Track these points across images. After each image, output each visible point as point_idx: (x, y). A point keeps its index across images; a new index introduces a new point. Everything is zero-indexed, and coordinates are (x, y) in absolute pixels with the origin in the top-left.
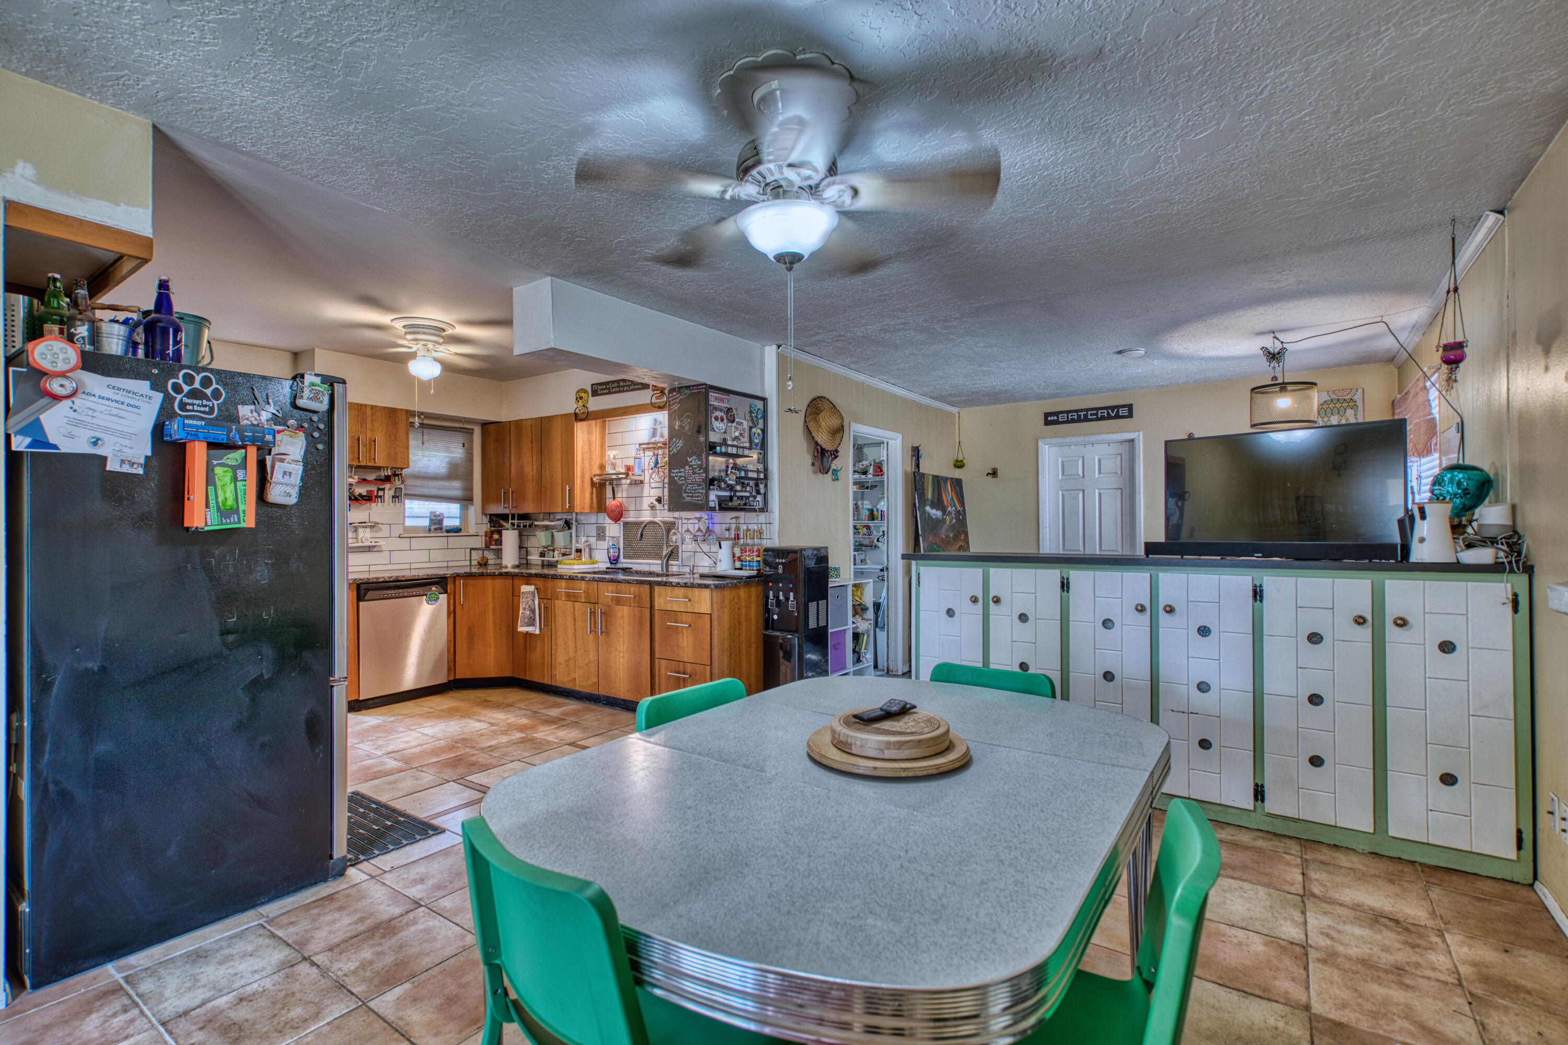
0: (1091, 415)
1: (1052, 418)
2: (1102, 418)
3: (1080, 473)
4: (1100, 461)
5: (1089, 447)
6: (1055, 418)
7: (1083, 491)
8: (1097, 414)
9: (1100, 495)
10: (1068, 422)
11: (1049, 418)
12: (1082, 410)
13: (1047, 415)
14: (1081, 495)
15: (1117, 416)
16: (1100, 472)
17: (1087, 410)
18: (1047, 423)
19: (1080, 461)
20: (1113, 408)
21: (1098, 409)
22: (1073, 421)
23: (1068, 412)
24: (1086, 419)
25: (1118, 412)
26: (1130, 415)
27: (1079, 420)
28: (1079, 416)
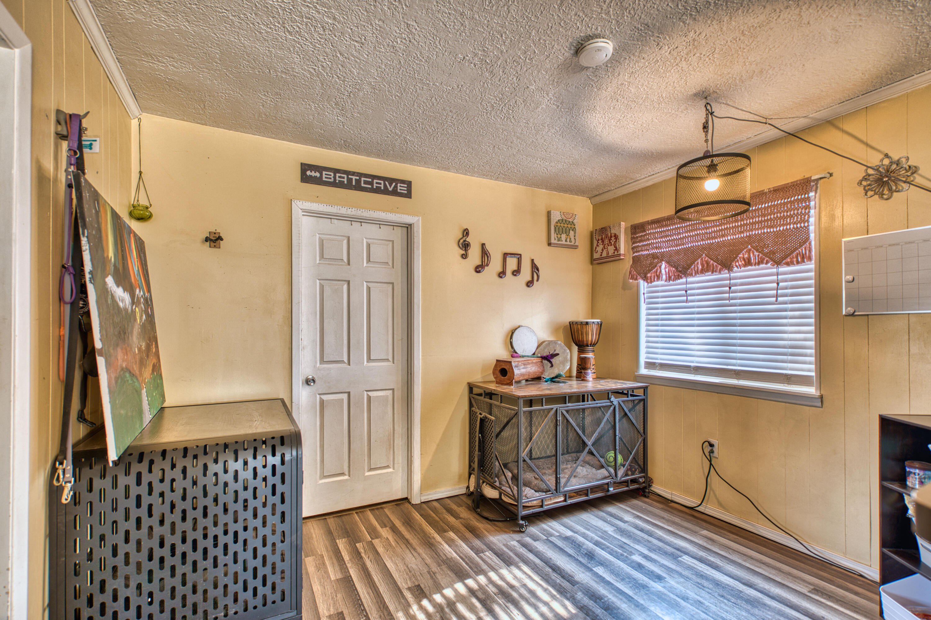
0: (365, 182)
1: (313, 174)
2: (377, 191)
3: (345, 260)
4: (369, 246)
5: (356, 225)
6: (318, 175)
7: (349, 283)
8: (371, 183)
9: (369, 289)
10: (334, 184)
11: (308, 173)
12: (354, 174)
13: (305, 167)
14: (345, 287)
15: (395, 193)
16: (369, 260)
17: (361, 175)
18: (305, 179)
19: (345, 242)
20: (391, 180)
21: (374, 177)
22: (340, 185)
23: (336, 171)
24: (358, 187)
25: (396, 187)
26: (408, 195)
27: (348, 186)
28: (350, 180)
